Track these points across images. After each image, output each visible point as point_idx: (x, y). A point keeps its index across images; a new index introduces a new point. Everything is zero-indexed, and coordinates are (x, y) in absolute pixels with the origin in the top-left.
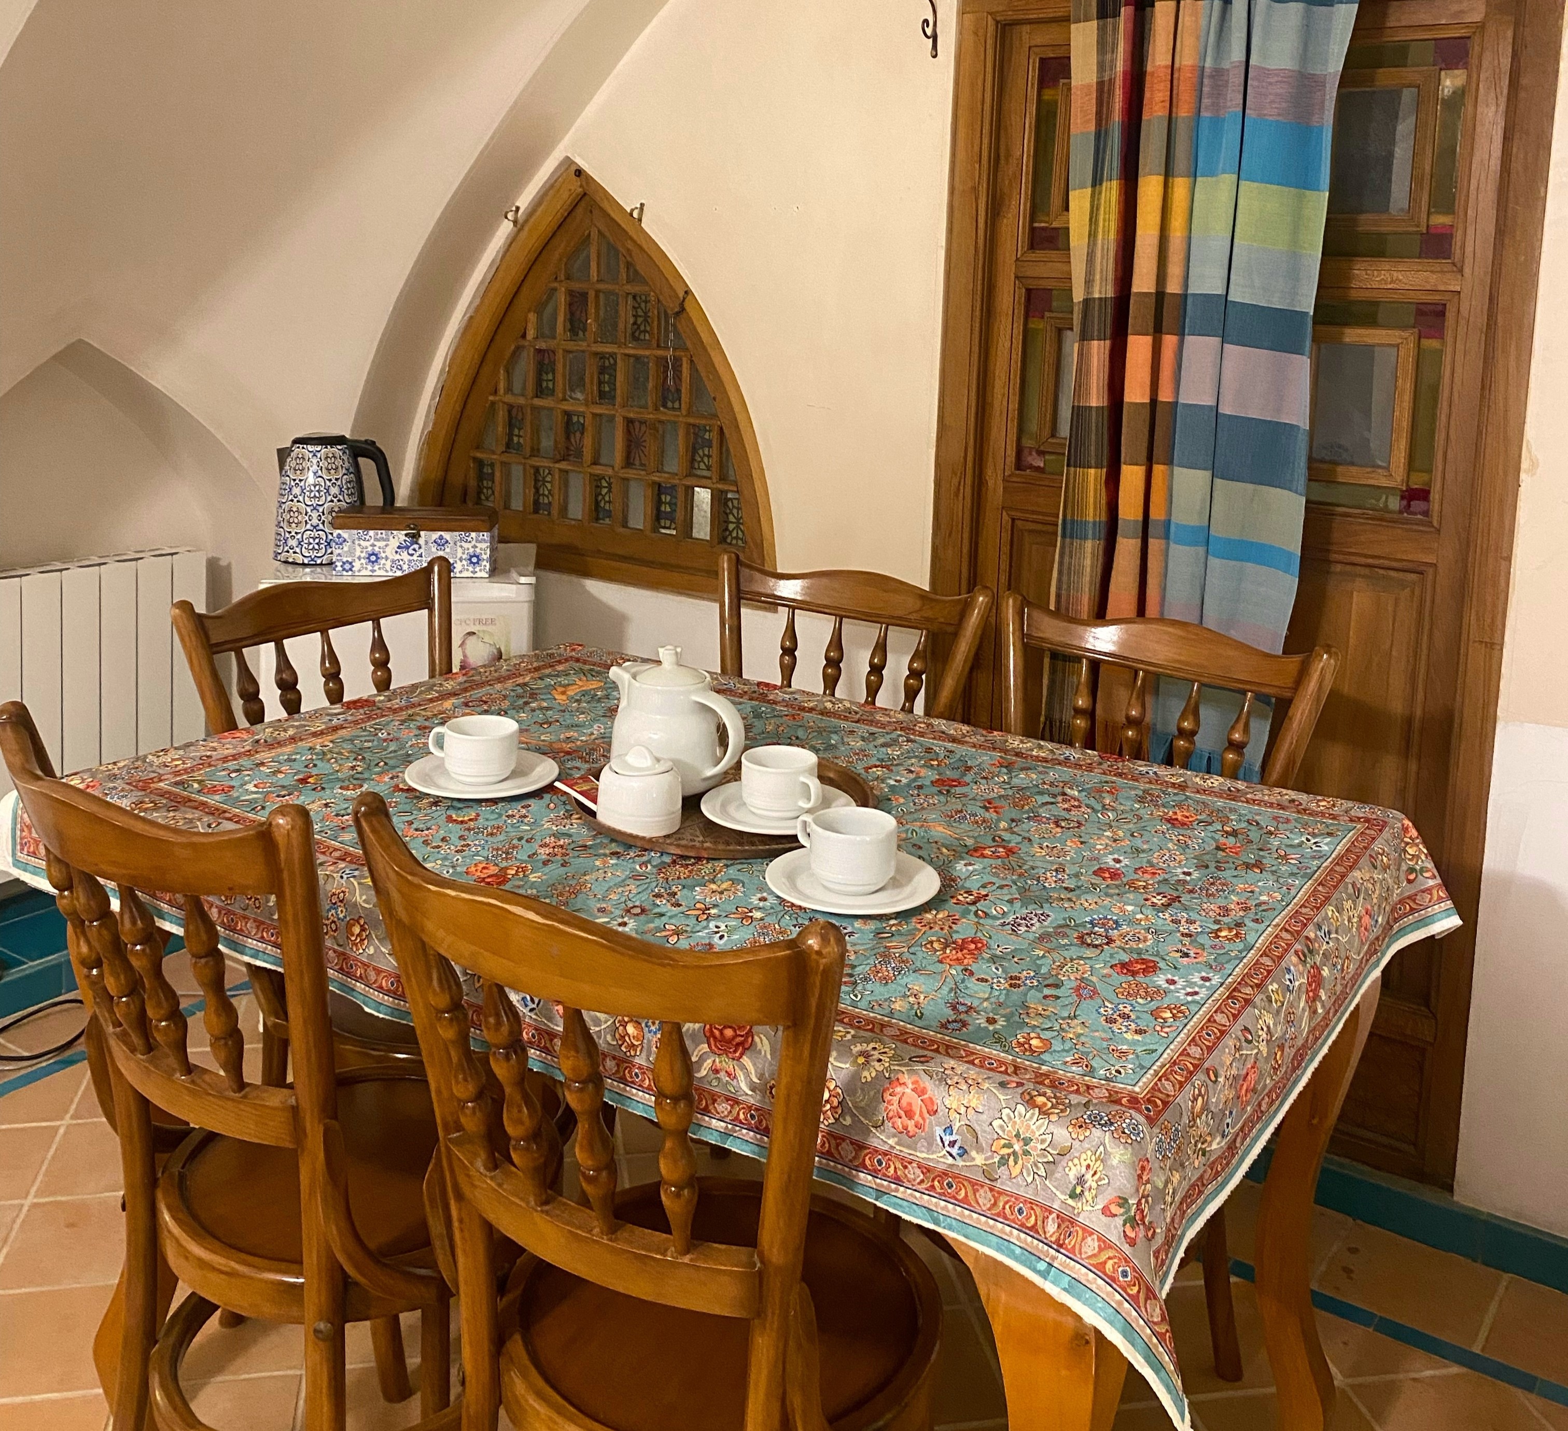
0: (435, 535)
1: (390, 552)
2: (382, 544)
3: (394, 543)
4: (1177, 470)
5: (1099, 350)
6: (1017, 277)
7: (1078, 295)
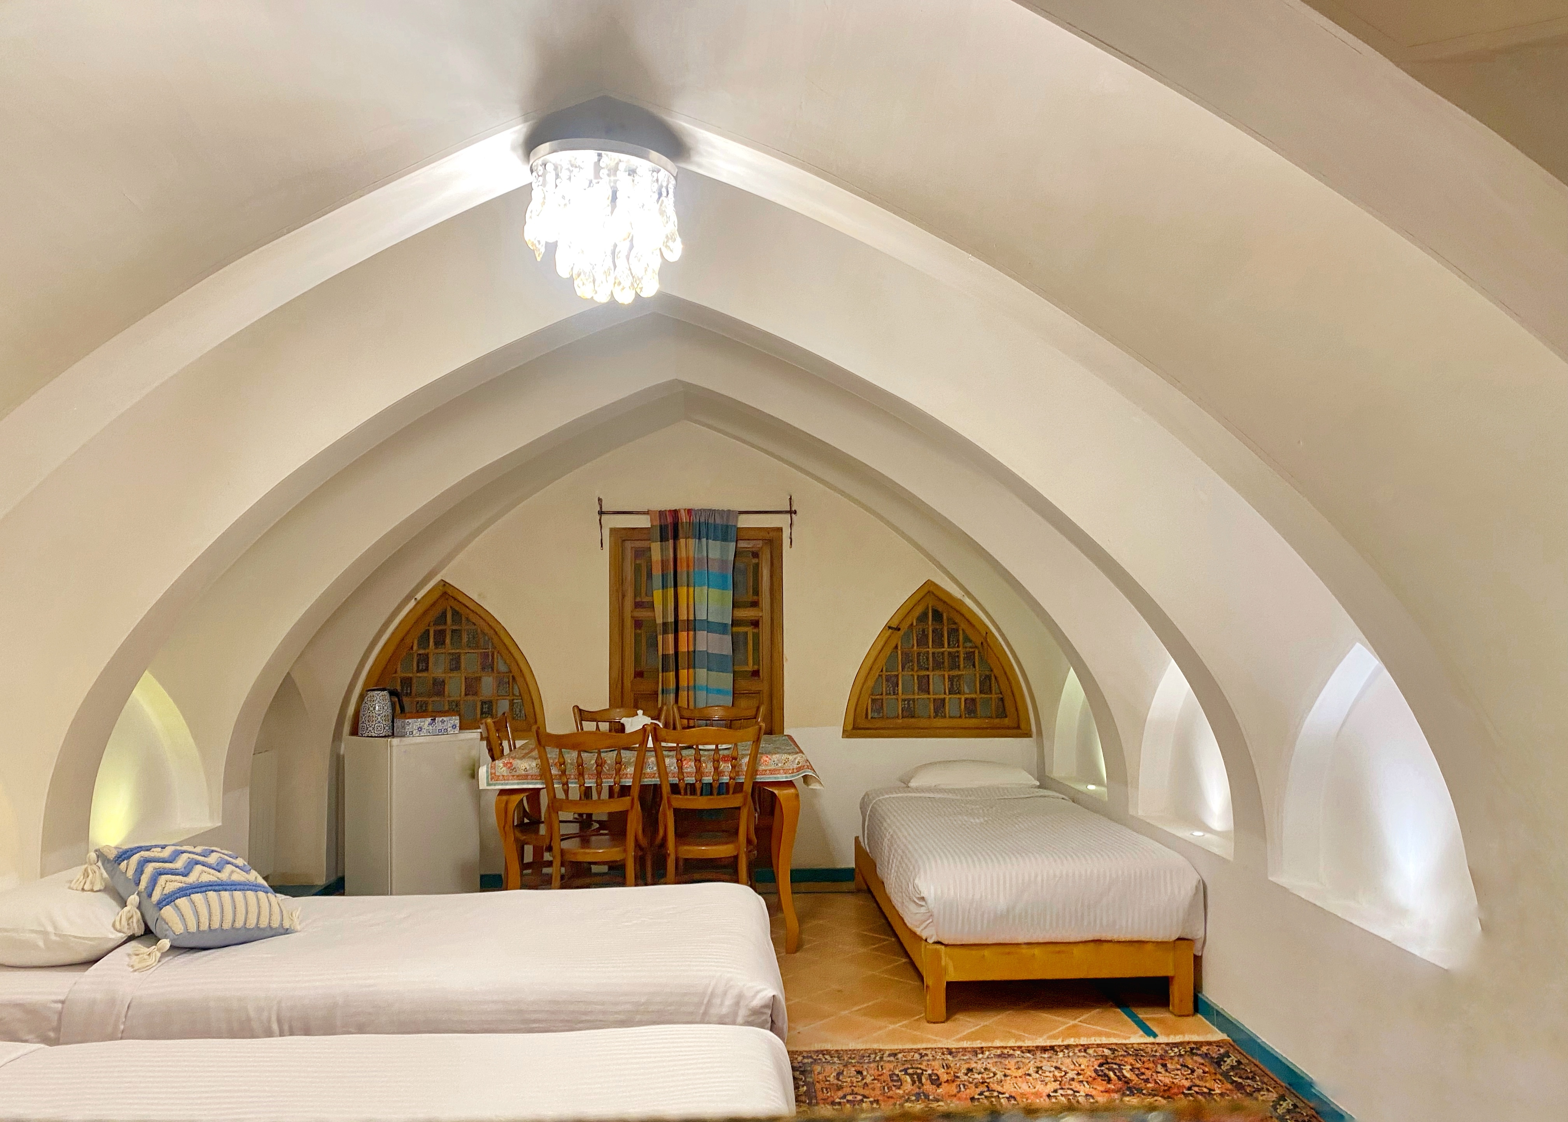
0: (441, 719)
1: (426, 726)
2: (423, 724)
3: (427, 723)
4: (697, 670)
5: (671, 637)
6: (631, 617)
7: (659, 621)
